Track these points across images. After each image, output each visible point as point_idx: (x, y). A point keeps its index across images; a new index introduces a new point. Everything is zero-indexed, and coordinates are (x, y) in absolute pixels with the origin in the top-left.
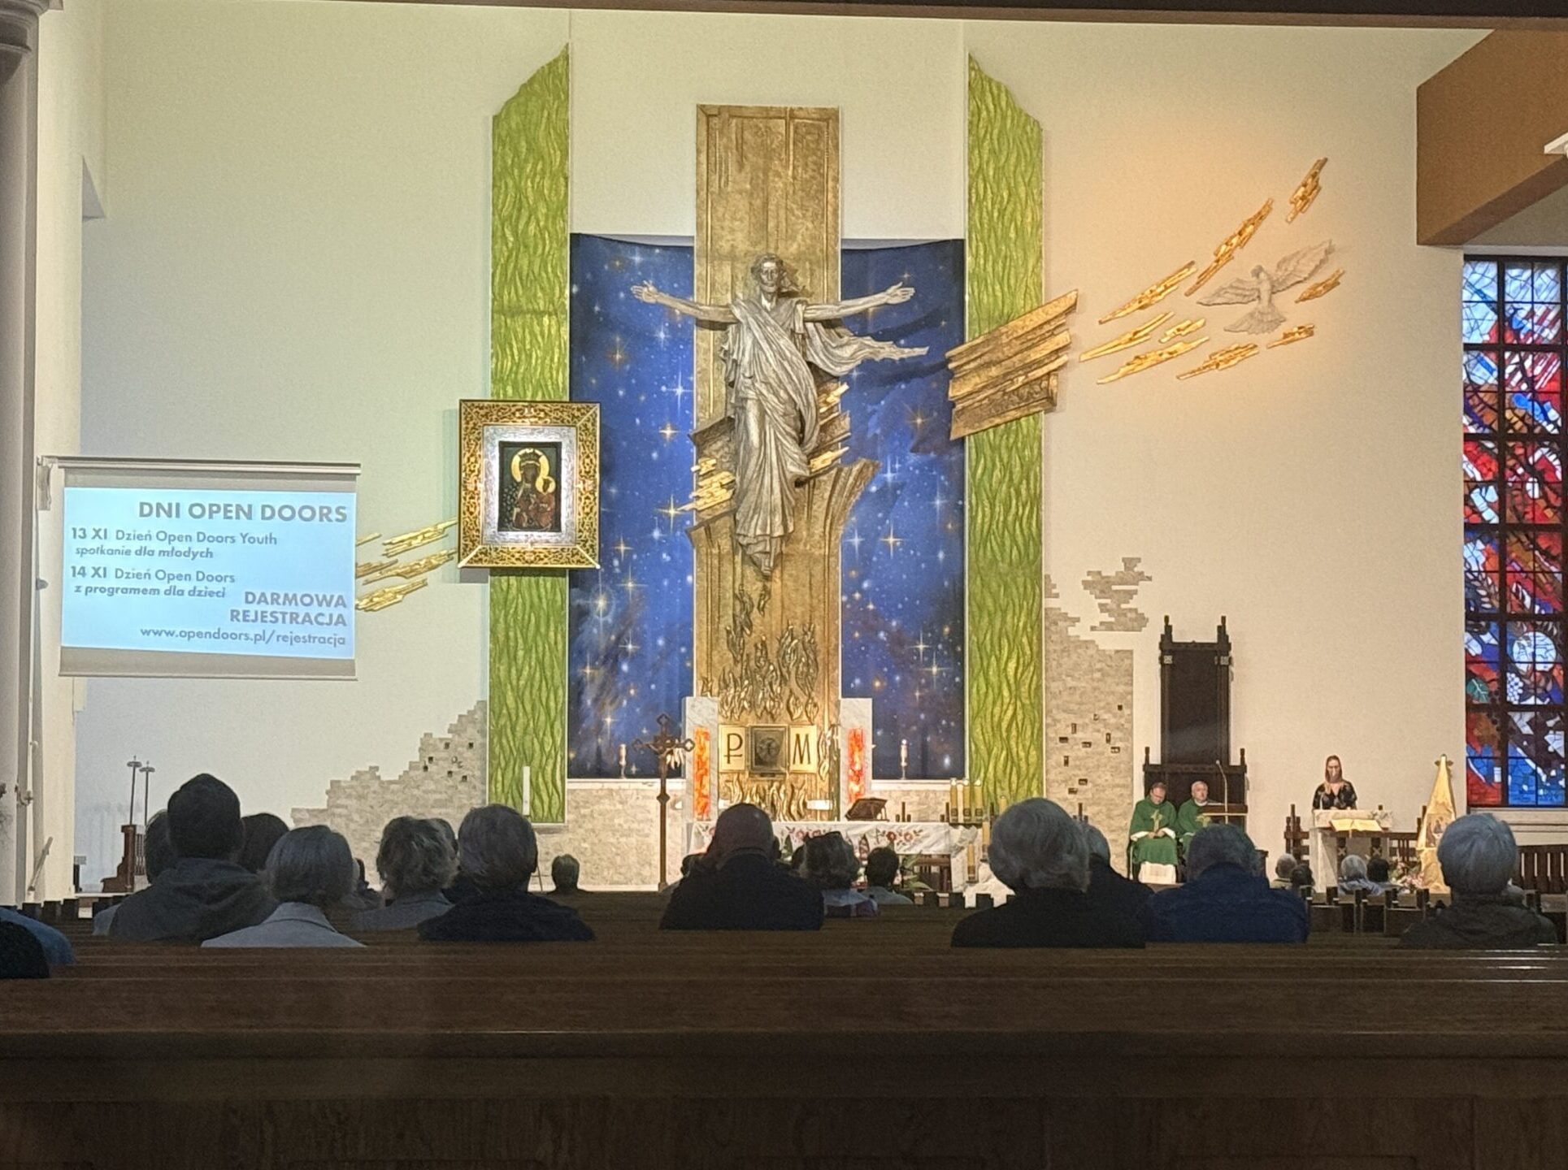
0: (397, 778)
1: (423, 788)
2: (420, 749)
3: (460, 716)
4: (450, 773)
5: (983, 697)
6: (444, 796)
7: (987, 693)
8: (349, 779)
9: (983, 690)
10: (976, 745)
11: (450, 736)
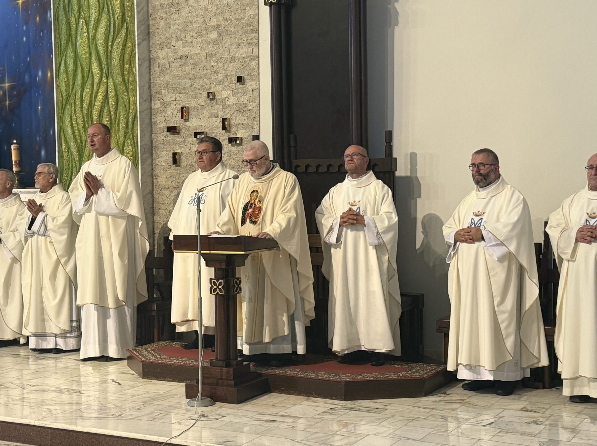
5: (71, 78)
7: (75, 71)
9: (71, 67)
10: (66, 142)
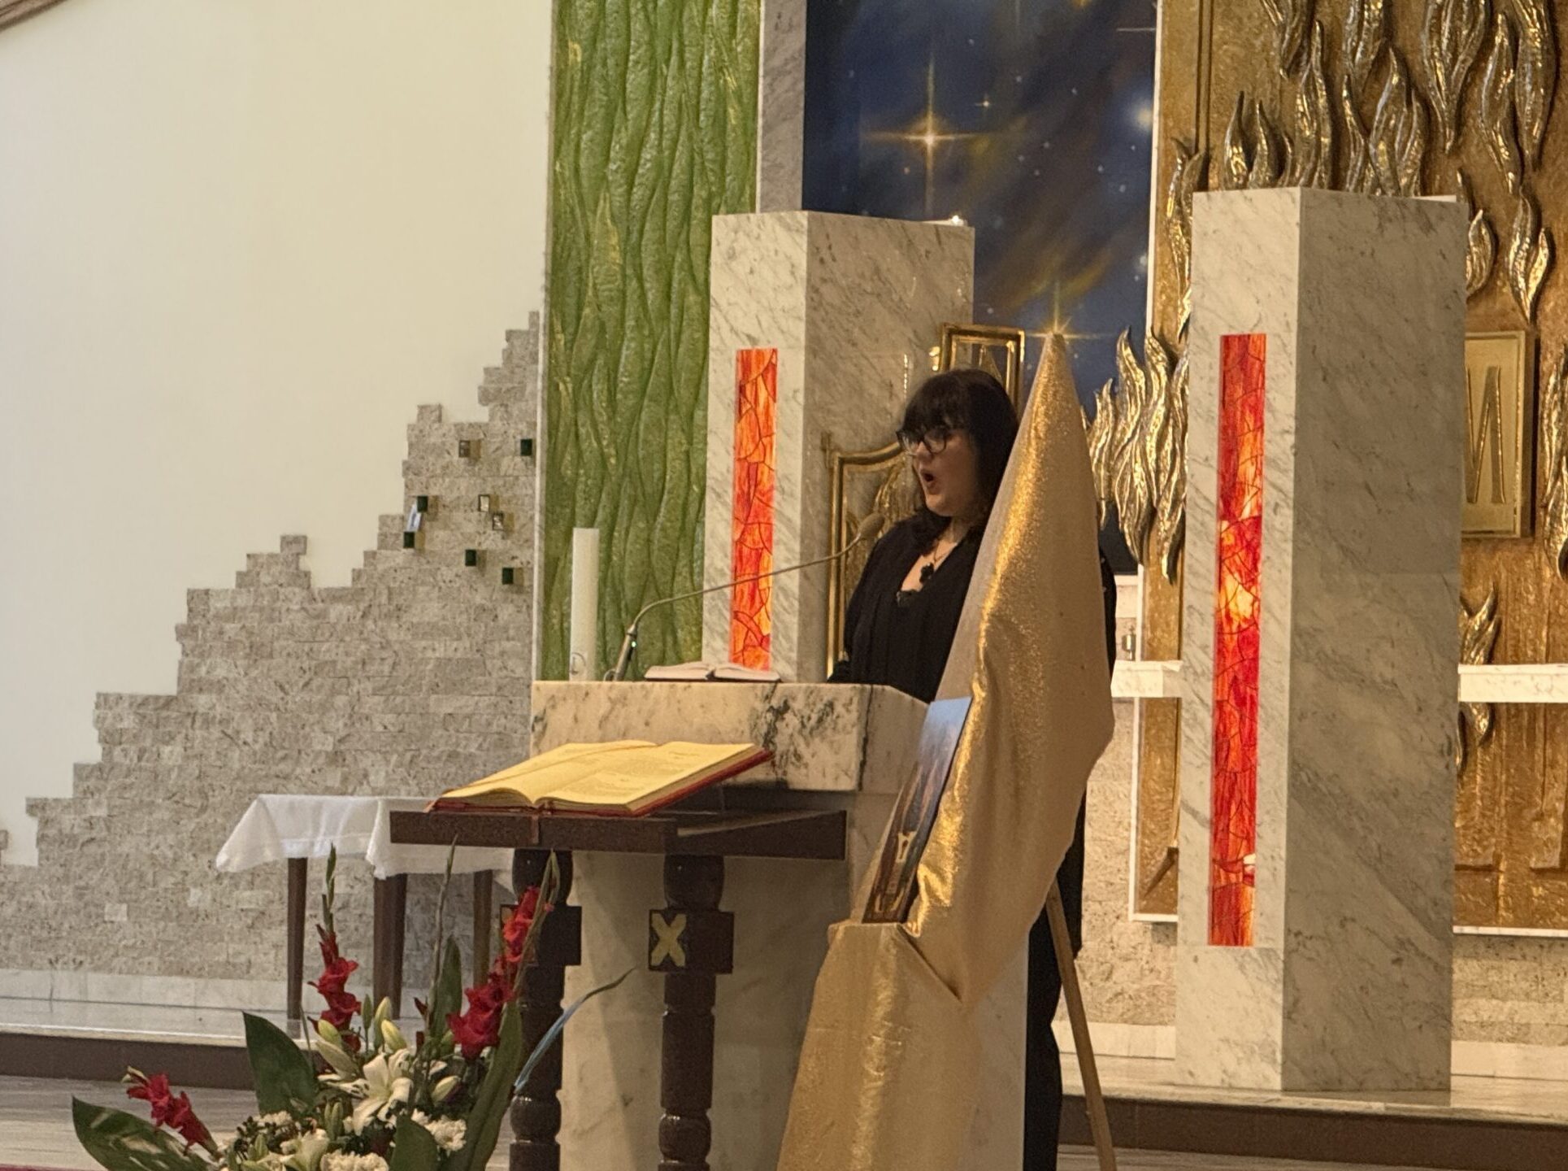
0: (346, 581)
1: (413, 617)
2: (407, 468)
3: (510, 335)
4: (472, 558)
6: (460, 649)
8: (231, 584)
11: (482, 414)
